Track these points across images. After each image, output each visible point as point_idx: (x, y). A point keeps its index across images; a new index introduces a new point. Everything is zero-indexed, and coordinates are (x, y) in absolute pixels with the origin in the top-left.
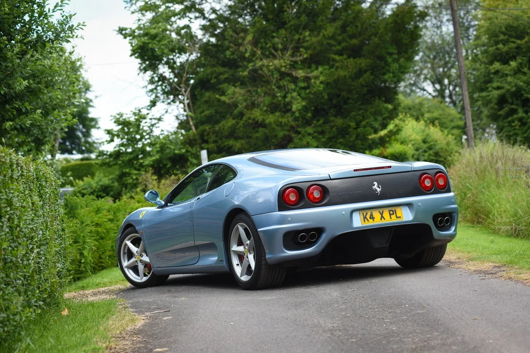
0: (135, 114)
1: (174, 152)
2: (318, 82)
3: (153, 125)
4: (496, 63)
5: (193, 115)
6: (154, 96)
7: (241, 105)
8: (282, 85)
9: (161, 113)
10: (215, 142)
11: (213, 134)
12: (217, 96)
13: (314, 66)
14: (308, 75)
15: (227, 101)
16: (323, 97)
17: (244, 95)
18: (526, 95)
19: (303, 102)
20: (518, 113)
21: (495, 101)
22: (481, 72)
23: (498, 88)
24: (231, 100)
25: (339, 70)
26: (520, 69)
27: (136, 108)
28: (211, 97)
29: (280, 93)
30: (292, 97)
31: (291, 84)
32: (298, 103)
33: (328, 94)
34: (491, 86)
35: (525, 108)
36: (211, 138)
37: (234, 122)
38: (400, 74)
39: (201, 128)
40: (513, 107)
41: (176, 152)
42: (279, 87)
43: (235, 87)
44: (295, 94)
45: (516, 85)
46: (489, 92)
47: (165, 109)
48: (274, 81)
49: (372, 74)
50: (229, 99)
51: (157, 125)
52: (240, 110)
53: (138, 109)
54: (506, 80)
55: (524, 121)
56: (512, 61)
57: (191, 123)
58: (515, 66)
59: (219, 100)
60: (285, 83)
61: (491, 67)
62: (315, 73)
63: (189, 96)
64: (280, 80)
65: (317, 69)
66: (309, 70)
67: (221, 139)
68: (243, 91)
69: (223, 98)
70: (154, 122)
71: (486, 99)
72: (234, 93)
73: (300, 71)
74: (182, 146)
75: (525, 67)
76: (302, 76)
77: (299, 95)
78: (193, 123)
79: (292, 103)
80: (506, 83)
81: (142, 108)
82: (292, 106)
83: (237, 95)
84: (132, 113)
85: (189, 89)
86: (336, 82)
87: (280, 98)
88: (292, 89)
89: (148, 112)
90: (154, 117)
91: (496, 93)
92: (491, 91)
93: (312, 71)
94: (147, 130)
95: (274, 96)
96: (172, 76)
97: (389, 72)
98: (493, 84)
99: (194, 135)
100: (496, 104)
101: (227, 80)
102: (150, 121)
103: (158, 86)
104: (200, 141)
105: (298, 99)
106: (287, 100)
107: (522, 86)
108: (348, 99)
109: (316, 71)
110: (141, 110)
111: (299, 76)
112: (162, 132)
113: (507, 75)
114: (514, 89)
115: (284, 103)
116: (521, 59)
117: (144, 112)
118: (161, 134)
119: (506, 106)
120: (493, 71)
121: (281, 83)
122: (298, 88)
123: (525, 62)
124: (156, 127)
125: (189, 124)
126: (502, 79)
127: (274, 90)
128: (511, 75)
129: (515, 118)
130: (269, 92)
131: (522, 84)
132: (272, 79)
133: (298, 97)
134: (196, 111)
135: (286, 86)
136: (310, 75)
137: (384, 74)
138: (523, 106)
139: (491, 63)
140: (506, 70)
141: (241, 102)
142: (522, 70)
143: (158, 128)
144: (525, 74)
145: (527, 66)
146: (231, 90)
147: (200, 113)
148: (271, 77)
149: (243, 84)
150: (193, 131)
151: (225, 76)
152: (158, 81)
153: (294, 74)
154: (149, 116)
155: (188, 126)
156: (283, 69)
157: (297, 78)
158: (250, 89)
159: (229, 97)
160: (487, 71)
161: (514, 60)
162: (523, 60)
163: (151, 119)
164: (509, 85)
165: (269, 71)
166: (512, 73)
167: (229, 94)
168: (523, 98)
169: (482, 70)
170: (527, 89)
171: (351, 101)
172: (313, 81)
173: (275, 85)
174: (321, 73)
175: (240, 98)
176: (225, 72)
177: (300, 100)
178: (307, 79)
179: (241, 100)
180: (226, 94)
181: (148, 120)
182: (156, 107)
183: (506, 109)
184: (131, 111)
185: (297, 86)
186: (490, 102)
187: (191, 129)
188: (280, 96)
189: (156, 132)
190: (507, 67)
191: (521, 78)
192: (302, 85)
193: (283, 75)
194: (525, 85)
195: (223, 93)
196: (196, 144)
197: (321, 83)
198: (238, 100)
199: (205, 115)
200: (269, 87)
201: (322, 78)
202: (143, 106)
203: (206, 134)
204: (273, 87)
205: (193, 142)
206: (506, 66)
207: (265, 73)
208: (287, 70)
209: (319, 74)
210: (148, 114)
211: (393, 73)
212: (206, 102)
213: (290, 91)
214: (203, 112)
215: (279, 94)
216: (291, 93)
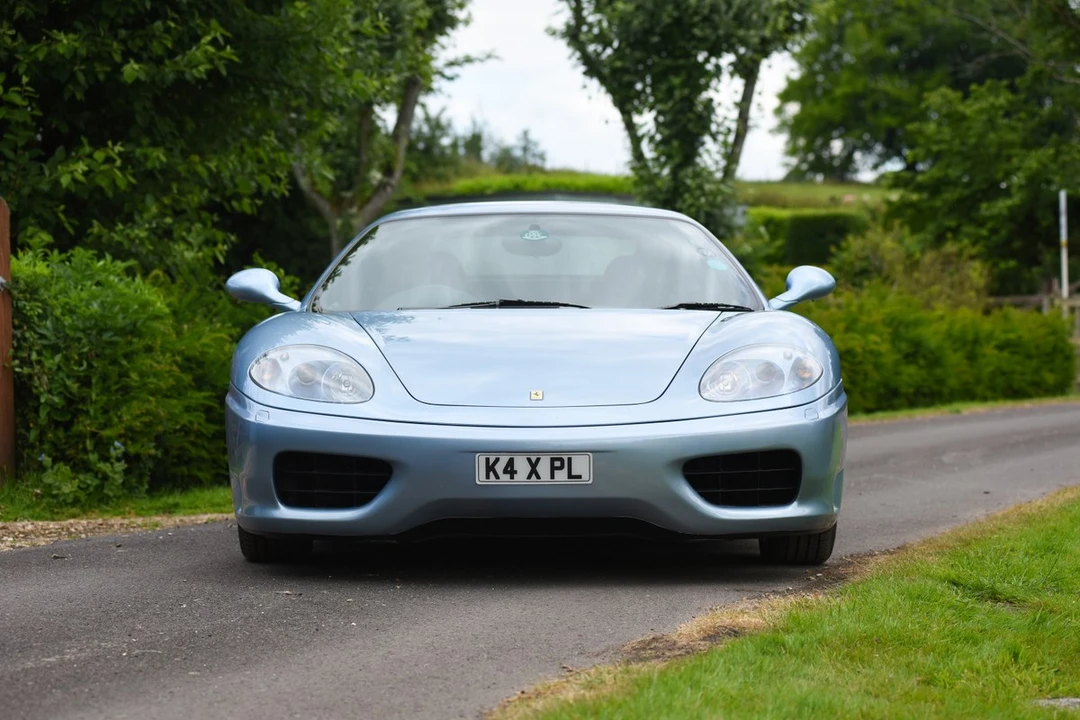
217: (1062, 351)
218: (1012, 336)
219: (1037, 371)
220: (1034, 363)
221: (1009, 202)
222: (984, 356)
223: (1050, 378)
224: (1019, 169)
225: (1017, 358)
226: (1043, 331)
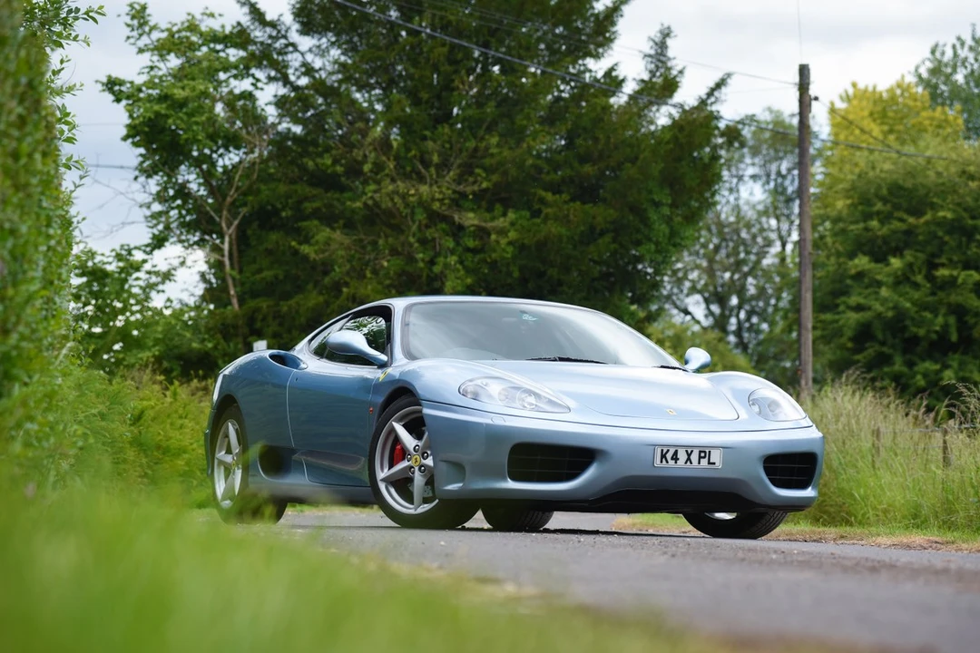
0: (119, 257)
1: (190, 345)
2: (503, 241)
3: (152, 286)
4: (860, 256)
5: (238, 277)
6: (161, 227)
7: (339, 267)
8: (430, 238)
9: (170, 264)
11: (274, 318)
12: (293, 243)
13: (498, 208)
14: (483, 224)
15: (313, 256)
16: (509, 274)
17: (348, 248)
18: (914, 329)
19: (466, 277)
20: (893, 364)
21: (849, 333)
22: (828, 271)
23: (859, 308)
24: (321, 256)
25: (550, 222)
26: (909, 275)
27: (122, 246)
28: (281, 243)
29: (424, 253)
30: (446, 266)
31: (447, 238)
32: (458, 278)
33: (521, 269)
34: (844, 303)
35: (908, 356)
36: (268, 326)
37: (321, 299)
38: (671, 248)
39: (252, 304)
40: (885, 349)
41: (195, 345)
42: (423, 242)
43: (333, 229)
44: (453, 260)
45: (895, 308)
46: (839, 313)
47: (179, 257)
48: (414, 228)
49: (614, 240)
50: (316, 252)
51: (161, 287)
52: (337, 279)
53: (126, 247)
54: (877, 293)
55: (903, 380)
56: (895, 256)
57: (232, 292)
58: (899, 269)
59: (296, 252)
60: (436, 235)
61: (851, 263)
62: (501, 222)
63: (234, 237)
64: (427, 227)
65: (504, 215)
66: (488, 216)
67: (289, 331)
68: (347, 241)
69: (305, 249)
70: (154, 279)
71: (831, 327)
72: (328, 242)
73: (471, 215)
74: (206, 336)
75: (920, 272)
76: (473, 225)
77: (461, 262)
78: (236, 292)
79: (446, 277)
80: (876, 300)
81: (136, 248)
82: (443, 283)
83: (334, 246)
84: (114, 254)
85: (236, 222)
86: (542, 245)
87: (421, 265)
88: (448, 248)
89: (145, 257)
90: (156, 269)
91: (853, 317)
92: (844, 312)
93: (493, 219)
94: (139, 295)
95: (411, 259)
96: (203, 192)
97: (650, 240)
98: (849, 297)
99: (236, 316)
100: (851, 339)
101: (316, 214)
102: (148, 276)
103: (173, 208)
104: (246, 330)
105: (458, 271)
106: (437, 269)
107: (908, 309)
108: (560, 283)
109: (502, 219)
110: (134, 252)
111: (467, 223)
112: (168, 304)
113: (879, 284)
114: (890, 314)
115: (428, 276)
116: (911, 255)
117: (138, 256)
118: (166, 308)
119: (872, 347)
120: (853, 272)
121: (429, 233)
122: (460, 249)
123: (919, 262)
124: (158, 292)
125: (229, 293)
126: (870, 290)
127: (411, 245)
128: (888, 287)
129: (886, 373)
130: (400, 249)
131: (908, 305)
132: (410, 223)
133: (458, 266)
134: (245, 269)
135: (437, 241)
136: (489, 225)
137: (638, 243)
138: (905, 352)
139: (852, 256)
140: (879, 273)
141: (341, 261)
142: (913, 278)
143: (161, 294)
144: (916, 286)
145: (924, 272)
146: (324, 233)
147: (254, 274)
148: (409, 218)
149: (349, 226)
150: (233, 307)
151: (316, 204)
152: (174, 198)
153: (456, 217)
154: (147, 267)
155: (224, 295)
156: (436, 206)
157: (461, 228)
158: (363, 237)
159: (316, 248)
160: (841, 271)
161: (898, 254)
162: (916, 257)
163: (149, 273)
164: (882, 305)
165: (407, 205)
166: (891, 280)
167: (317, 242)
168: (907, 335)
169: (831, 269)
170: (916, 316)
171: (565, 288)
172: (493, 237)
173: (414, 235)
174: (512, 224)
175: (341, 253)
176: (314, 196)
177: (462, 272)
178: (482, 233)
179: (342, 257)
180: (313, 241)
181: (141, 275)
182: (163, 249)
183: (870, 352)
184: (113, 250)
185: (458, 244)
186: (838, 333)
187: (230, 303)
188: (423, 260)
189: (157, 301)
190: (881, 268)
191: (907, 293)
192: (471, 243)
193: (434, 218)
194: (915, 309)
195: (307, 240)
196: (237, 335)
197: (510, 243)
198: (334, 257)
199: (263, 279)
200: (402, 238)
201: (512, 235)
202: (138, 244)
203: (260, 317)
204: (412, 240)
205: (232, 331)
206: (879, 265)
207: (398, 209)
208: (444, 208)
209: (506, 224)
210: (145, 261)
211: (657, 244)
212: (269, 252)
213: (443, 252)
214: (260, 271)
215: (421, 255)
216: (446, 257)
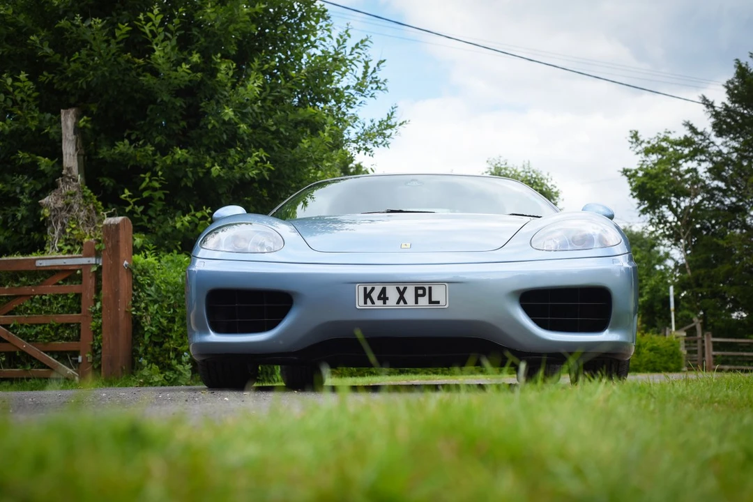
10: (710, 286)
11: (708, 278)
12: (715, 240)
17: (743, 240)
24: (729, 245)
28: (709, 240)
36: (705, 283)
37: (731, 267)
39: (697, 272)
57: (687, 267)
69: (721, 242)
85: (688, 232)
99: (689, 278)
104: (694, 285)
150: (688, 274)
152: (659, 224)
155: (684, 269)
159: (726, 242)
167: (727, 239)
180: (724, 238)
187: (686, 272)
195: (721, 238)
199: (701, 258)
203: (701, 278)
217: (677, 354)
218: (655, 345)
219: (666, 362)
220: (665, 358)
221: (642, 299)
222: (643, 353)
223: (672, 366)
224: (646, 285)
225: (659, 355)
226: (668, 344)
